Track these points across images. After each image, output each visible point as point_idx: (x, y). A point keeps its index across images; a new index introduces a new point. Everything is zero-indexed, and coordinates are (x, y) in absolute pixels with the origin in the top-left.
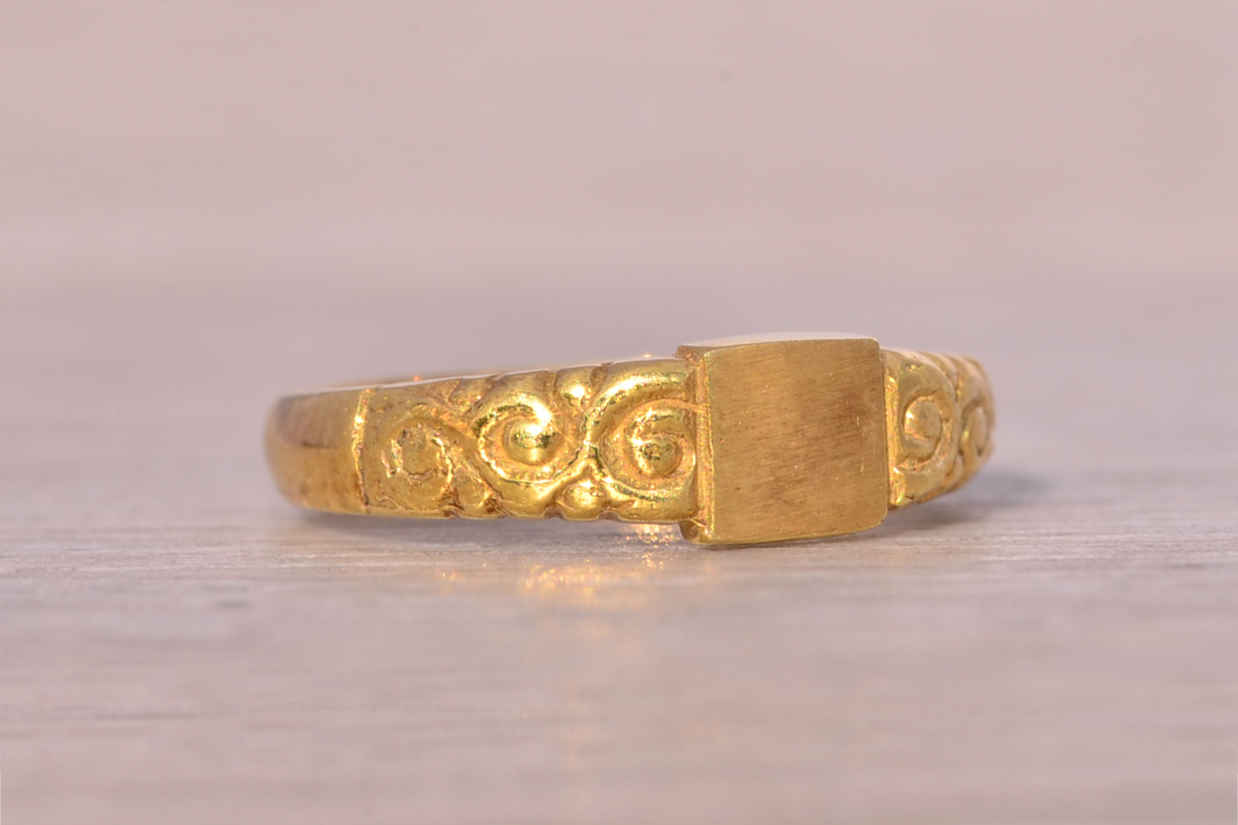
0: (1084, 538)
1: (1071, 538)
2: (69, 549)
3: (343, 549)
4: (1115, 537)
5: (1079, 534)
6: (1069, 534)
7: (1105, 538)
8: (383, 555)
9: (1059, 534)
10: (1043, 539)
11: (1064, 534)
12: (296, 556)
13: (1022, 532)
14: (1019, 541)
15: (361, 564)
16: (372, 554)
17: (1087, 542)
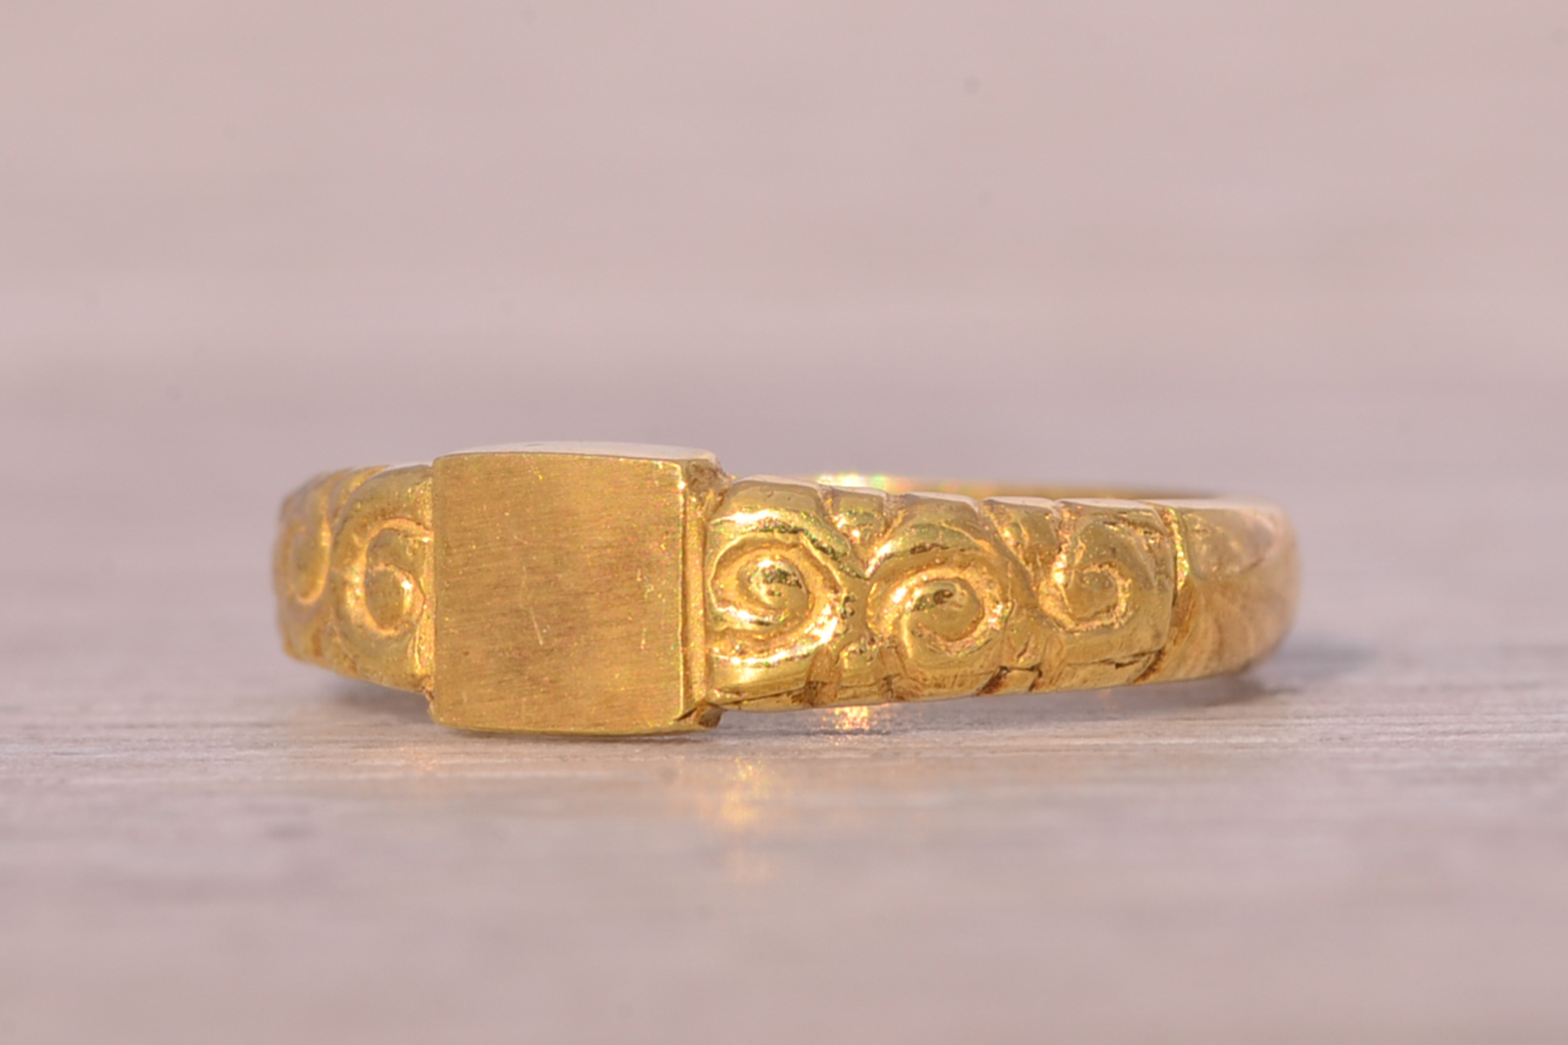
0: (1496, 737)
1: (1477, 738)
2: (56, 754)
3: (444, 753)
4: (1539, 737)
5: (1488, 732)
6: (1475, 732)
7: (1526, 737)
8: (501, 761)
9: (1459, 733)
10: (1438, 739)
11: (1467, 733)
12: (378, 762)
13: (1408, 729)
14: (1404, 742)
15: (470, 775)
16: (485, 761)
17: (1500, 744)
